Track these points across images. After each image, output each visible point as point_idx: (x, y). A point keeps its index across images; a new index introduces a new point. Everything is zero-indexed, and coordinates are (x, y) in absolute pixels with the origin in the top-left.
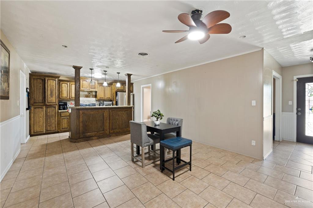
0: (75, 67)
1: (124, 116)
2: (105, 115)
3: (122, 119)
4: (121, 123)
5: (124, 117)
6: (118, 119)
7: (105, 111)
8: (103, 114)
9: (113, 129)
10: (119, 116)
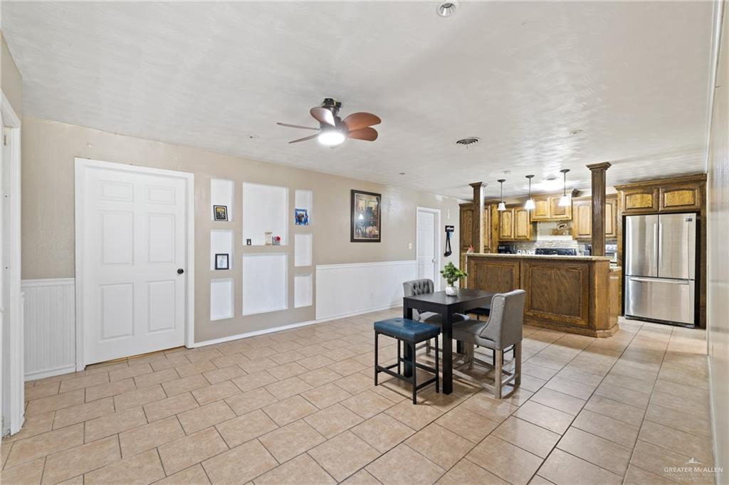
0: (473, 185)
1: (565, 281)
2: (514, 272)
3: (559, 291)
4: (556, 298)
5: (567, 285)
6: (547, 288)
7: (515, 265)
8: (512, 270)
9: (534, 309)
10: (550, 280)
